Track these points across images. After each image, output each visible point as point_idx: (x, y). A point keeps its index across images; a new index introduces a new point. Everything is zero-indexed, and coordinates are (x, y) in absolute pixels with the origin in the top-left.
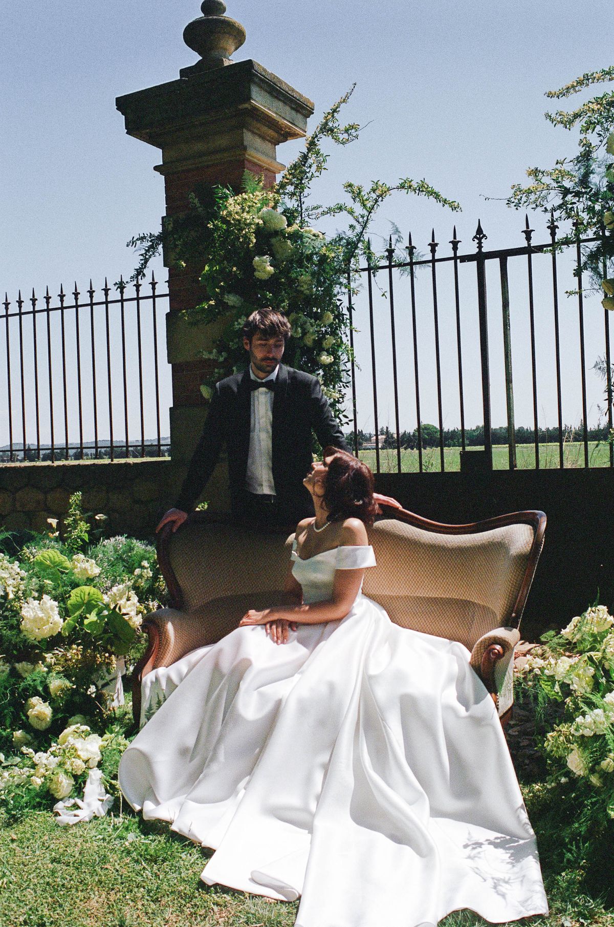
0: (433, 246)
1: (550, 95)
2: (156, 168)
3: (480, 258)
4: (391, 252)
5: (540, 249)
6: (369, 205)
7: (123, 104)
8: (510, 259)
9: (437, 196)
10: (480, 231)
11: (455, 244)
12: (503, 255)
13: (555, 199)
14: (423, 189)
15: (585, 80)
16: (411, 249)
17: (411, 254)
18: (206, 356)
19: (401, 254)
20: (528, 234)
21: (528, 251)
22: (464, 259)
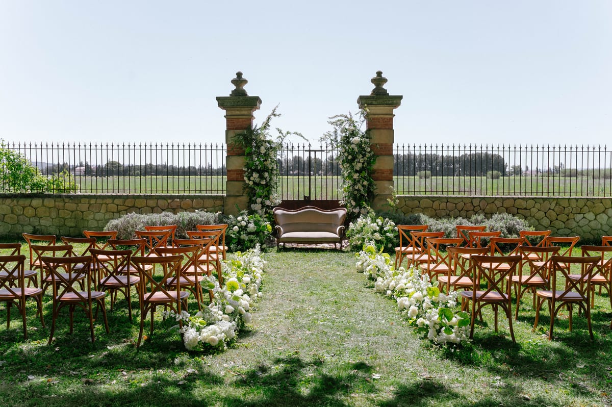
0: (298, 147)
1: (329, 118)
2: (225, 116)
3: (310, 151)
4: (287, 147)
5: (324, 151)
6: (284, 135)
7: (218, 99)
8: (317, 152)
9: (304, 138)
10: (310, 145)
11: (304, 147)
12: (315, 151)
13: (329, 141)
14: (300, 135)
15: (337, 116)
16: (293, 147)
17: (293, 148)
18: (244, 169)
19: (290, 147)
20: (321, 147)
21: (321, 151)
22: (306, 151)
